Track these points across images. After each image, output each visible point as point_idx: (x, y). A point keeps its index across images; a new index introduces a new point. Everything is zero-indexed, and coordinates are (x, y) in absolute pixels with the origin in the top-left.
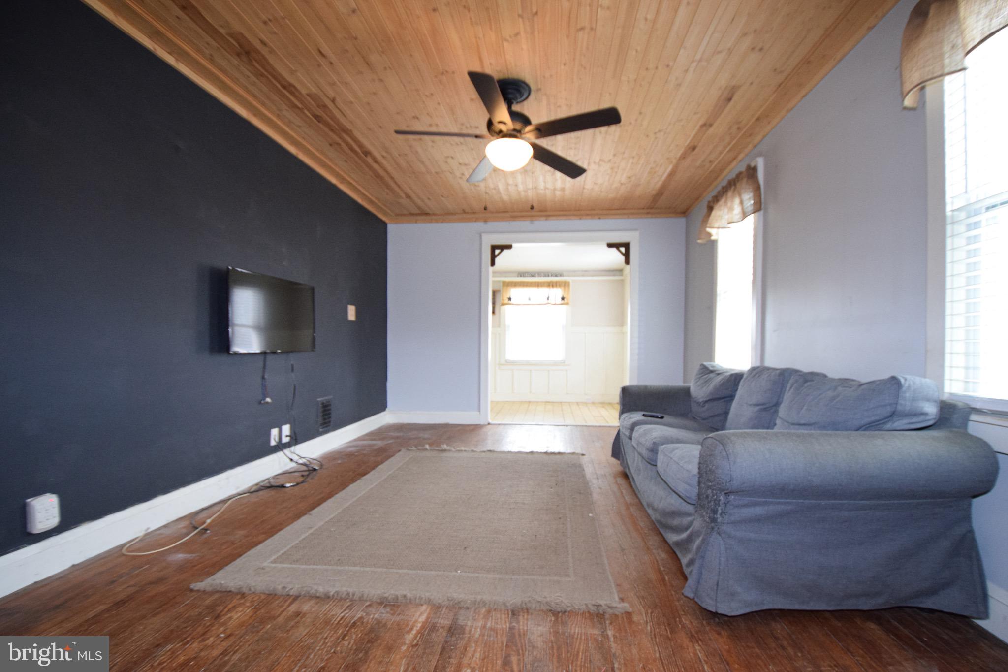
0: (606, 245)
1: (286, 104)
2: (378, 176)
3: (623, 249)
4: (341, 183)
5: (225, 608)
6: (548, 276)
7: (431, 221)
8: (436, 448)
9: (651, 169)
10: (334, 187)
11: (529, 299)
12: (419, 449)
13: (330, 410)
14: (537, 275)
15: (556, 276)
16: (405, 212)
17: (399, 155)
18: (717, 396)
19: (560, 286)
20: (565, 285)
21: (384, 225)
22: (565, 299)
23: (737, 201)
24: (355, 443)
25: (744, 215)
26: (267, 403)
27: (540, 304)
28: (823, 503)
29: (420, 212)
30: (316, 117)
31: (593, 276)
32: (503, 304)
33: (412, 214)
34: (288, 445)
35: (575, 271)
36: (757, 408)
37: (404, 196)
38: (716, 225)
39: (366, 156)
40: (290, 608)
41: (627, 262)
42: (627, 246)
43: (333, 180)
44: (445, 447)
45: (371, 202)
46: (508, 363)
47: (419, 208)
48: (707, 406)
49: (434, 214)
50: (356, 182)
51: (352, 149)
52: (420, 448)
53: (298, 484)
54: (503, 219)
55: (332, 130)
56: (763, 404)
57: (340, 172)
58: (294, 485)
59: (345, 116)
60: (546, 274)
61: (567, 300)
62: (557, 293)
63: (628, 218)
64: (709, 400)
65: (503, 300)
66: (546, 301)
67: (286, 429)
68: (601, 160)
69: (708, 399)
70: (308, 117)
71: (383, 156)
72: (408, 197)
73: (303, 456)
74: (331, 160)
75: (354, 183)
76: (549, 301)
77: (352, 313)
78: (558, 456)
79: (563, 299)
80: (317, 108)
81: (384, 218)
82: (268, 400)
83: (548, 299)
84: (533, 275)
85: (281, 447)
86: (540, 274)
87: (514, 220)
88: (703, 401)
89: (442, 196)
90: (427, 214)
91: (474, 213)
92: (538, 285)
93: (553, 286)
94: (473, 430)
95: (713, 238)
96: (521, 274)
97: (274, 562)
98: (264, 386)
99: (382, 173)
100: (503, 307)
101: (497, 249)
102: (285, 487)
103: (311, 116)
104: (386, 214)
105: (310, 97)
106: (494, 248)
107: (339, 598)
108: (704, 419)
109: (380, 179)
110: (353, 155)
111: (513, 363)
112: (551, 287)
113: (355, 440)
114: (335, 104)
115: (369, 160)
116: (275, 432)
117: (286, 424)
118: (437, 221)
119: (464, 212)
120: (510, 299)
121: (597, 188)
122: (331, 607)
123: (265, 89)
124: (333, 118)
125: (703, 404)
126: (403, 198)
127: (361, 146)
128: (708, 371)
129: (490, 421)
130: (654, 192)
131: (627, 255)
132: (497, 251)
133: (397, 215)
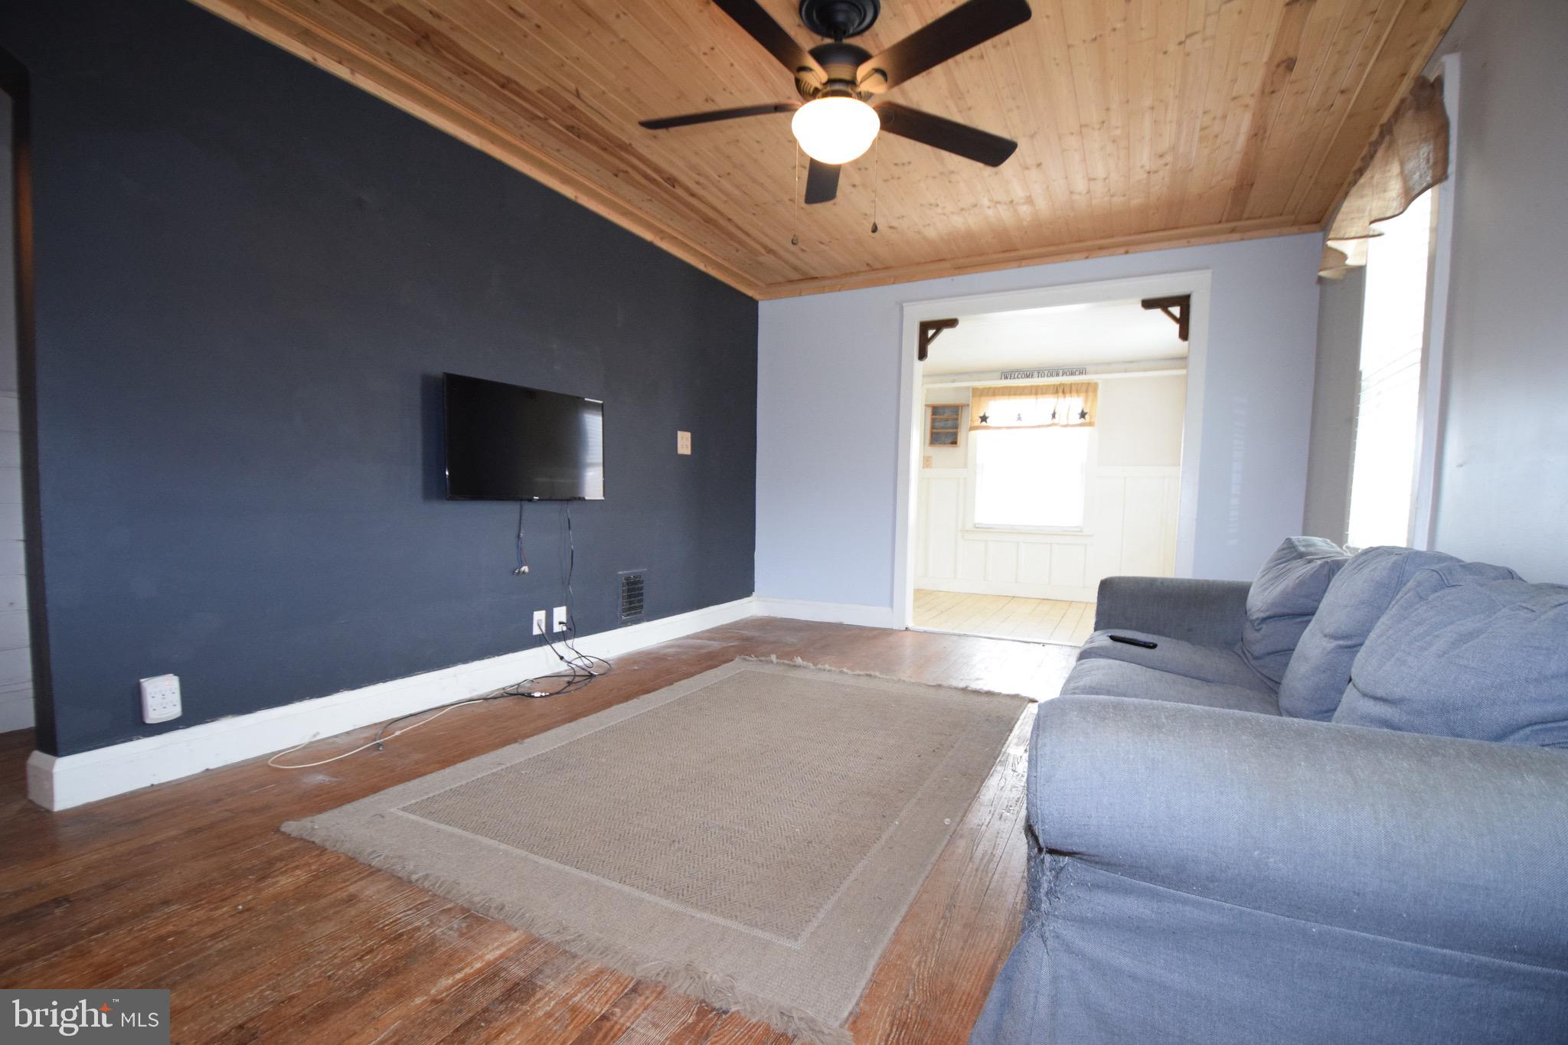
0: (1140, 305)
1: (524, 117)
2: (708, 220)
3: (1176, 311)
4: (662, 239)
5: (285, 865)
6: (1058, 375)
7: (822, 290)
8: (786, 662)
9: (1203, 129)
10: (650, 246)
11: (1019, 419)
12: (761, 661)
13: (641, 589)
14: (1036, 374)
15: (1072, 374)
16: (780, 279)
17: (719, 176)
18: (1286, 611)
19: (1078, 392)
20: (1088, 390)
21: (753, 304)
22: (1087, 416)
23: (1395, 168)
24: (680, 642)
25: (1409, 196)
26: (524, 572)
27: (1039, 426)
28: (1315, 929)
29: (801, 277)
30: (570, 128)
31: (1145, 370)
32: (972, 428)
33: (791, 282)
34: (562, 637)
35: (1109, 364)
36: (1334, 644)
37: (763, 251)
38: (1353, 231)
39: (674, 187)
40: (351, 887)
41: (1184, 335)
42: (1184, 301)
43: (648, 236)
44: (799, 660)
45: (718, 266)
46: (978, 528)
47: (796, 269)
48: (1265, 628)
49: (824, 278)
50: (682, 234)
51: (646, 176)
52: (763, 658)
53: (551, 695)
54: (940, 274)
55: (605, 149)
56: (1343, 638)
57: (652, 221)
58: (546, 696)
59: (609, 120)
60: (1054, 372)
61: (1091, 417)
62: (1074, 404)
63: (1189, 245)
64: (1269, 618)
65: (972, 420)
66: (1049, 421)
67: (560, 614)
68: (1081, 126)
69: (1268, 614)
70: (561, 131)
71: (698, 183)
72: (770, 251)
73: (584, 655)
74: (629, 201)
75: (680, 237)
76: (1056, 421)
77: (684, 443)
78: (984, 699)
79: (1083, 415)
80: (564, 114)
81: (750, 293)
82: (525, 569)
83: (1054, 416)
84: (1028, 374)
85: (549, 637)
86: (1041, 372)
87: (959, 274)
88: (1257, 619)
89: (822, 243)
90: (814, 278)
91: (887, 268)
92: (1036, 391)
93: (1064, 392)
94: (875, 637)
95: (1350, 262)
96: (1007, 374)
97: (404, 809)
98: (519, 549)
99: (711, 214)
100: (973, 433)
101: (930, 329)
102: (533, 697)
103: (564, 130)
104: (750, 285)
105: (542, 94)
106: (924, 327)
107: (421, 887)
108: (1256, 658)
109: (711, 223)
110: (653, 187)
111: (987, 529)
112: (1060, 394)
113: (688, 637)
114: (581, 100)
115: (679, 191)
116: (539, 616)
117: (560, 605)
118: (832, 289)
119: (871, 268)
120: (984, 419)
121: (1099, 188)
122: (399, 898)
123: (483, 96)
124: (593, 126)
125: (1259, 624)
126: (763, 255)
127: (657, 170)
128: (1294, 554)
129: (911, 625)
130: (1231, 183)
131: (1184, 322)
132: (931, 333)
133: (770, 285)
